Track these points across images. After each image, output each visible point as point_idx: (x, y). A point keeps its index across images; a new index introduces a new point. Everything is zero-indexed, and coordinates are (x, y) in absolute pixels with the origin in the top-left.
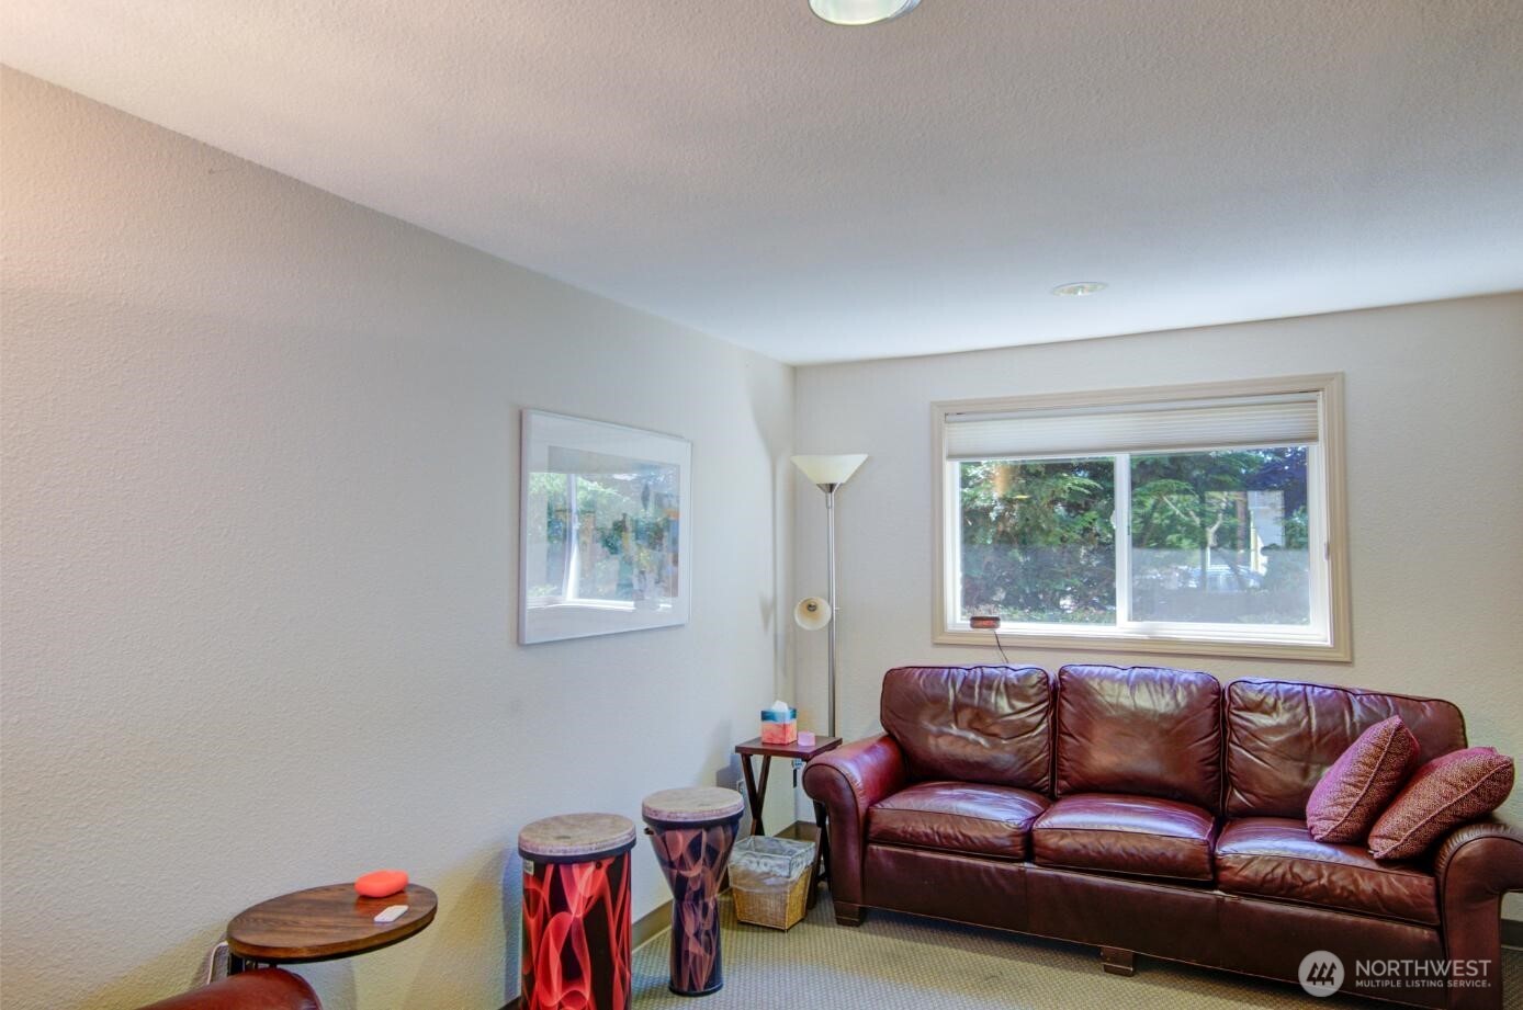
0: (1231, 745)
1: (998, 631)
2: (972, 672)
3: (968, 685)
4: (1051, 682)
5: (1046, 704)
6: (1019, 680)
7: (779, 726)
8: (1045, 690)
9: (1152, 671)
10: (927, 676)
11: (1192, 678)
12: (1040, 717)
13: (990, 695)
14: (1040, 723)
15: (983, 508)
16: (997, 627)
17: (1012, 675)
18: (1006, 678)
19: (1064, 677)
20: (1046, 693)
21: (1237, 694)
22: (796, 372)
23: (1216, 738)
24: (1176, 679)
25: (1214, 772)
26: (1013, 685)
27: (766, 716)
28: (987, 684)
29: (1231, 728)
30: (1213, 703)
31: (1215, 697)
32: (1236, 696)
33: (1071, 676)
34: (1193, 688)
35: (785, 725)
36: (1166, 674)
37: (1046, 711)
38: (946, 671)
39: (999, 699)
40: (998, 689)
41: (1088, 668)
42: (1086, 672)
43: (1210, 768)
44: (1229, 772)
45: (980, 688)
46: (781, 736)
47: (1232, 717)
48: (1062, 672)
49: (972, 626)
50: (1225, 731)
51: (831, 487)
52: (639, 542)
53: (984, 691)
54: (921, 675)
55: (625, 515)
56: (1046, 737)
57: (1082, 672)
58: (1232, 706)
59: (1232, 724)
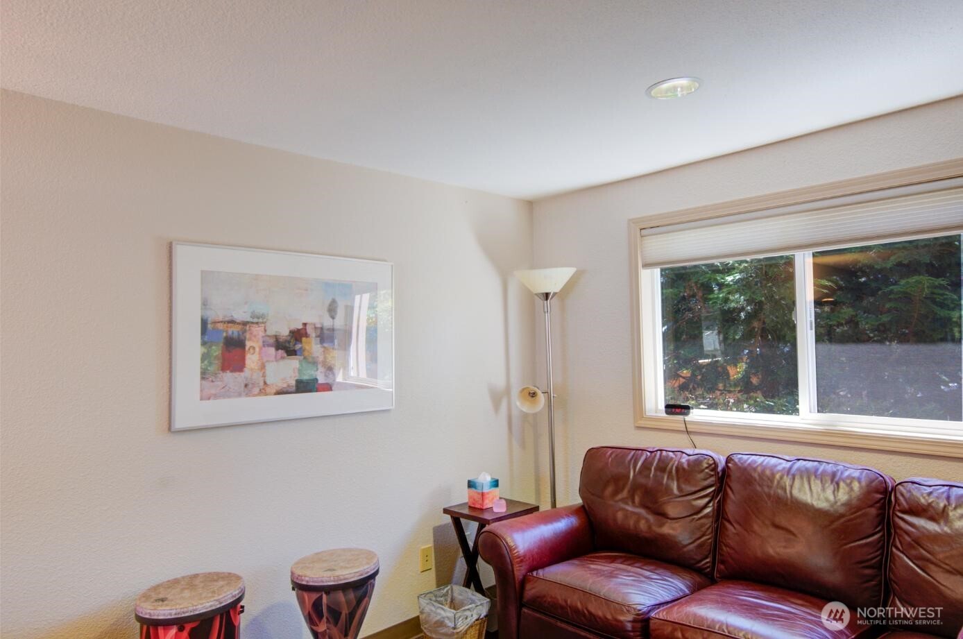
0: (894, 550)
1: (687, 418)
2: (653, 454)
3: (646, 466)
4: (720, 469)
5: (713, 488)
6: (689, 465)
7: (479, 494)
8: (713, 475)
9: (816, 463)
10: (616, 456)
11: (856, 474)
12: (707, 500)
13: (663, 478)
14: (705, 506)
15: (734, 309)
16: (687, 414)
17: (684, 459)
18: (679, 462)
19: (730, 465)
20: (713, 479)
21: (902, 495)
22: (531, 206)
23: (879, 541)
24: (839, 474)
25: (872, 578)
26: (684, 469)
27: (471, 485)
28: (663, 467)
29: (895, 532)
30: (877, 502)
31: (880, 496)
32: (901, 498)
33: (735, 464)
34: (856, 486)
35: (483, 494)
36: (830, 468)
37: (713, 496)
38: (633, 452)
39: (670, 482)
40: (670, 472)
41: (754, 457)
42: (749, 461)
43: (867, 572)
44: (890, 579)
45: (655, 469)
46: (480, 502)
47: (897, 520)
48: (729, 460)
49: (667, 413)
50: (889, 534)
51: (547, 295)
52: (325, 345)
53: (659, 473)
54: (612, 454)
55: (305, 324)
56: (710, 520)
57: (745, 461)
58: (897, 508)
59: (897, 527)
